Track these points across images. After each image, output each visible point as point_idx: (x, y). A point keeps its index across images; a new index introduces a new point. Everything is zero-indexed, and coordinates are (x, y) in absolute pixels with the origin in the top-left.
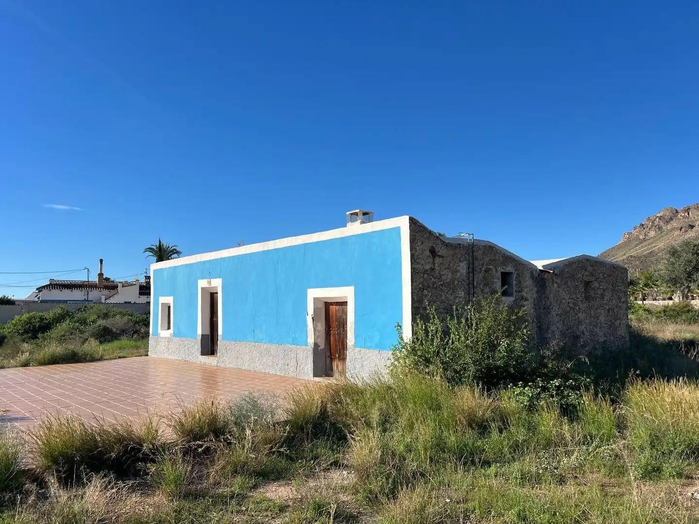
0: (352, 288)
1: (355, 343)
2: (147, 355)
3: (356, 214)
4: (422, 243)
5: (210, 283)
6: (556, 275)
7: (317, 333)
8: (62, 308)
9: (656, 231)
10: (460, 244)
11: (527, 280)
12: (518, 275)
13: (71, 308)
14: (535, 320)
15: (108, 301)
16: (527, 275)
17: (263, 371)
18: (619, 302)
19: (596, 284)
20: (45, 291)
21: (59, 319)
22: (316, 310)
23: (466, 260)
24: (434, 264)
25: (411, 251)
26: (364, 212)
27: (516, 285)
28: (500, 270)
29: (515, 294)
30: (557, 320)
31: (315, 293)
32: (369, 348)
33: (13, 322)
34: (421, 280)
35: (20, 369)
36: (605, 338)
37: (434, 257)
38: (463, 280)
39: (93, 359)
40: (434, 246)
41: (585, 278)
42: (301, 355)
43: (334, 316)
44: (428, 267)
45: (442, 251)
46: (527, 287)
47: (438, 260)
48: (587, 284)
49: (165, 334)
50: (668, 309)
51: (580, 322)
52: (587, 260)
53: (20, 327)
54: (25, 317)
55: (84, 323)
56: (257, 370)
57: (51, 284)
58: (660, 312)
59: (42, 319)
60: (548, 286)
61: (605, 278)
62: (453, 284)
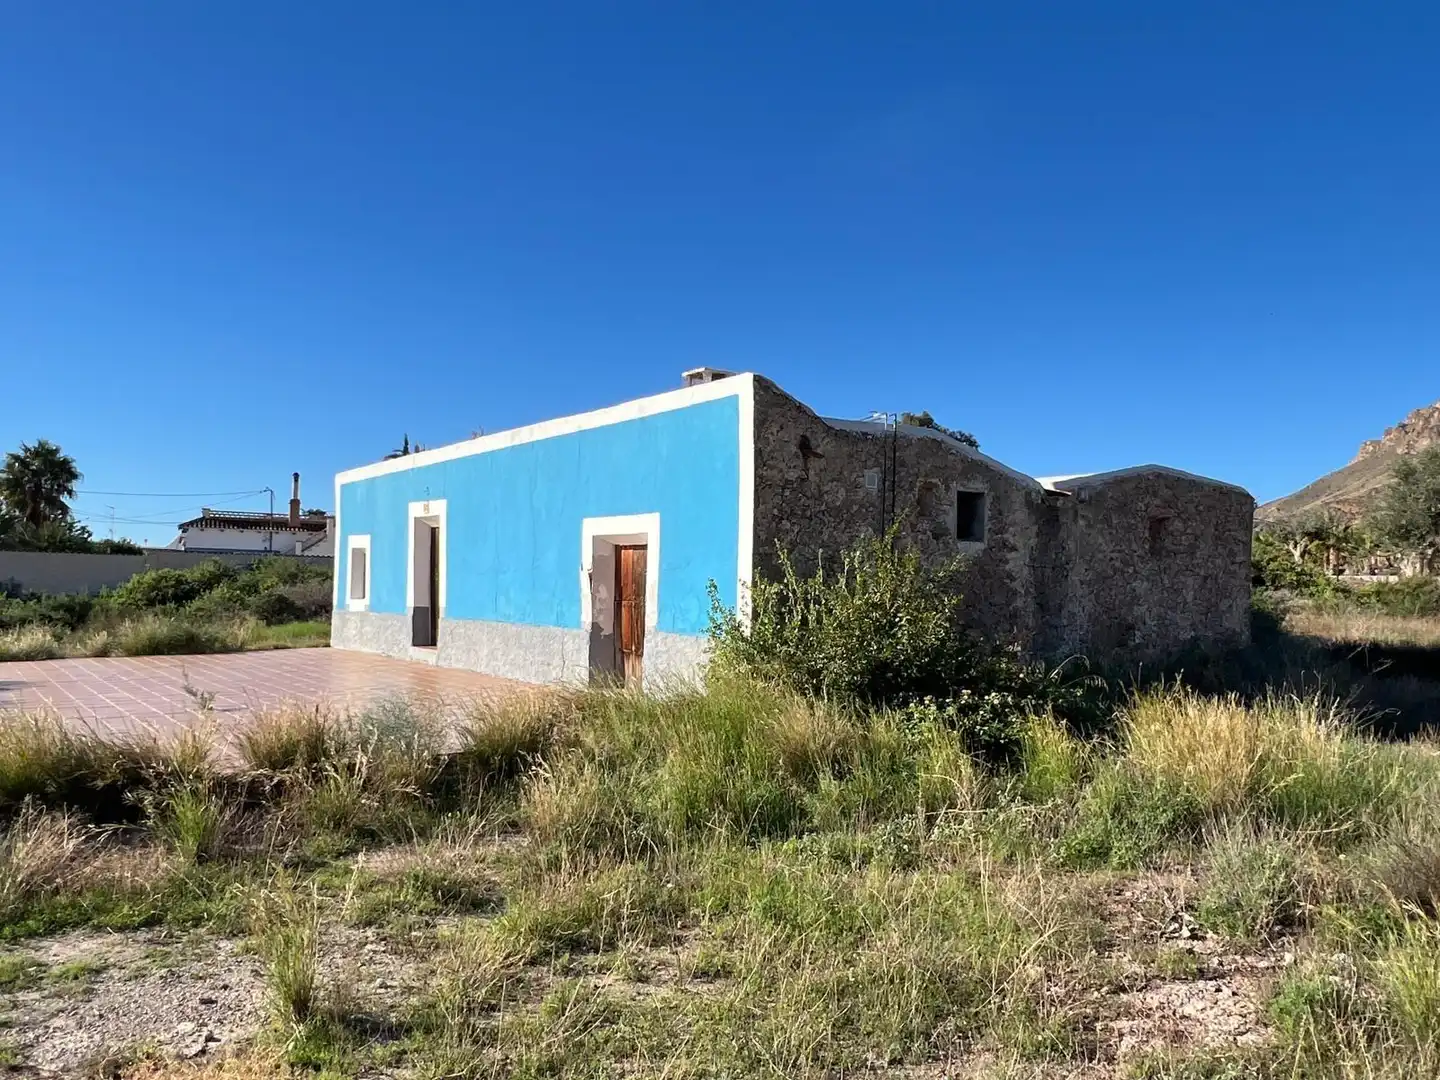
0: (656, 516)
1: (659, 622)
2: (328, 646)
3: (699, 376)
4: (782, 428)
5: (426, 508)
6: (1082, 502)
7: (598, 606)
8: (216, 562)
9: (1431, 439)
10: (865, 434)
11: (1016, 510)
12: (997, 499)
13: (232, 563)
14: (1031, 590)
15: (306, 553)
16: (1018, 499)
17: (509, 676)
18: (1229, 562)
19: (1178, 525)
20: (192, 531)
21: (209, 583)
22: (597, 560)
23: (878, 464)
24: (806, 470)
25: (755, 443)
26: (715, 372)
27: (991, 519)
28: (956, 487)
29: (987, 535)
30: (1080, 592)
31: (594, 527)
32: (683, 631)
33: (129, 585)
34: (778, 500)
35: (90, 660)
36: (1193, 633)
37: (806, 457)
38: (872, 505)
39: (226, 650)
40: (808, 434)
41: (1154, 512)
42: (570, 646)
43: (630, 571)
44: (793, 475)
45: (823, 445)
46: (1014, 524)
47: (815, 464)
48: (1157, 525)
49: (357, 605)
50: (1386, 589)
51: (1135, 600)
52: (1159, 476)
53: (139, 596)
54: (150, 576)
55: (256, 591)
56: (500, 673)
57: (204, 517)
58: (1369, 596)
59: (179, 582)
60: (1064, 523)
61: (1200, 513)
62: (848, 511)
